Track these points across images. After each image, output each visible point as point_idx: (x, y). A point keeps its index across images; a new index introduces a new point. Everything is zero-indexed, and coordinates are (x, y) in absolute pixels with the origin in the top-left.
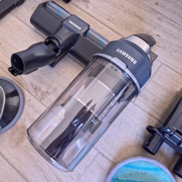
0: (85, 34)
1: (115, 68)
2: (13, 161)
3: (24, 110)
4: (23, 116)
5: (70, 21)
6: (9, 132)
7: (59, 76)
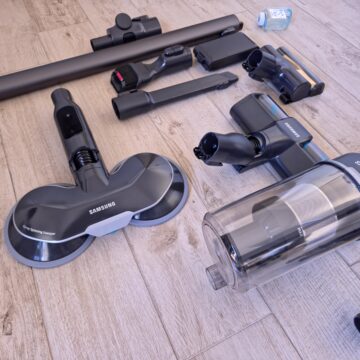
0: (303, 145)
1: (348, 179)
2: (145, 268)
3: (182, 211)
4: (178, 217)
5: (286, 124)
6: (153, 229)
7: (244, 186)
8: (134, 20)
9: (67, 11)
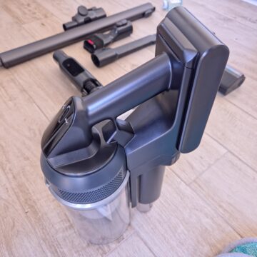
8: (89, 10)
9: (36, 11)
